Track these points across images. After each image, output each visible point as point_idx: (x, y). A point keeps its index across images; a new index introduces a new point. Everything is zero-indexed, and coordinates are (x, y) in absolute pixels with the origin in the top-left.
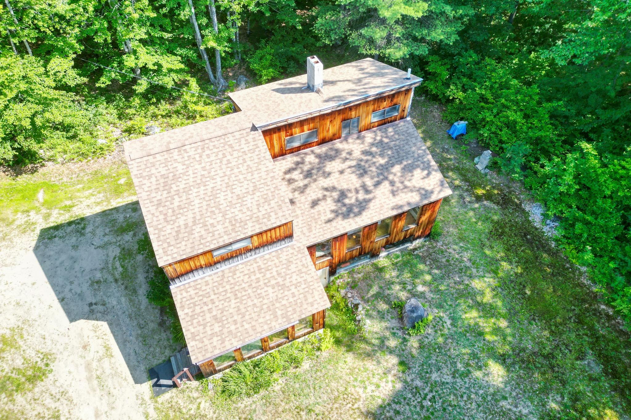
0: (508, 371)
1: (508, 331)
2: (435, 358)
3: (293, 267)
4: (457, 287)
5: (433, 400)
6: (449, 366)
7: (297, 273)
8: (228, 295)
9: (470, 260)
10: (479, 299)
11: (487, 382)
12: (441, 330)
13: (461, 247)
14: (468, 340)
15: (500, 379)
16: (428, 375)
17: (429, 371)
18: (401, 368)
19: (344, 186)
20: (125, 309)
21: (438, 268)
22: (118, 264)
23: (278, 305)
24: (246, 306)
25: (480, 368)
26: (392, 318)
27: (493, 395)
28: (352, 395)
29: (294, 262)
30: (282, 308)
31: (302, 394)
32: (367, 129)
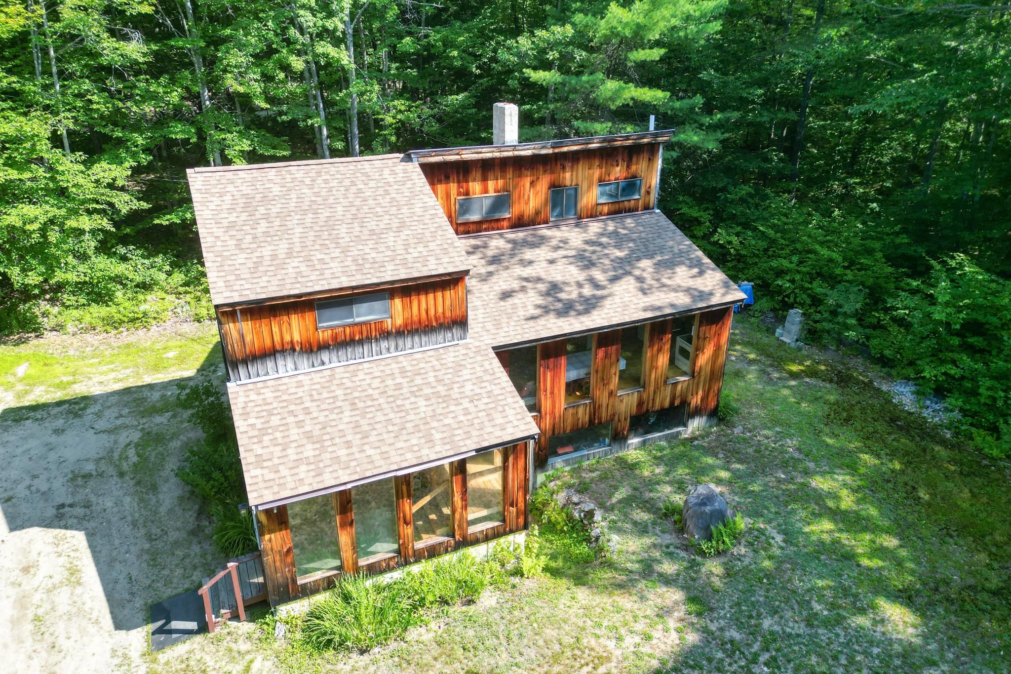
0: (923, 615)
1: (903, 553)
2: (762, 593)
3: (466, 374)
4: (784, 487)
5: (773, 664)
6: (796, 607)
7: (475, 381)
8: (339, 404)
9: (799, 450)
10: (831, 504)
11: (884, 634)
12: (765, 550)
13: (778, 433)
14: (825, 565)
15: (911, 630)
16: (753, 622)
17: (754, 614)
18: (693, 608)
19: (558, 278)
20: (126, 513)
21: (740, 461)
22: (131, 452)
23: (434, 424)
24: (372, 421)
25: (862, 611)
26: (663, 532)
27: (904, 656)
28: (592, 649)
29: (469, 366)
30: (444, 429)
31: (481, 647)
32: (591, 216)
